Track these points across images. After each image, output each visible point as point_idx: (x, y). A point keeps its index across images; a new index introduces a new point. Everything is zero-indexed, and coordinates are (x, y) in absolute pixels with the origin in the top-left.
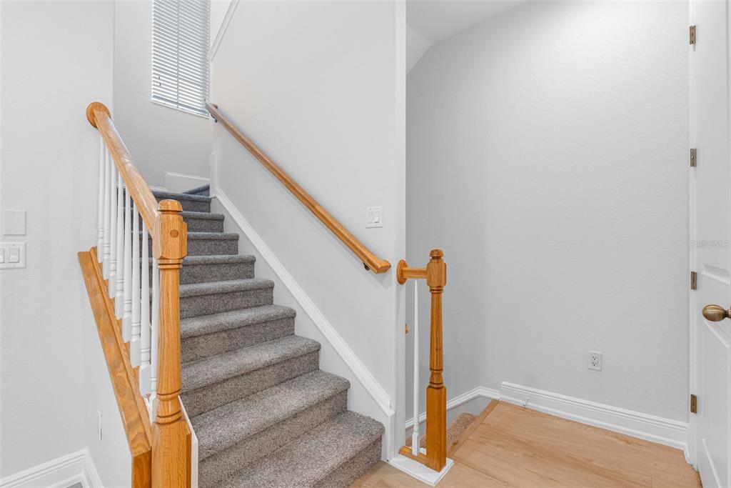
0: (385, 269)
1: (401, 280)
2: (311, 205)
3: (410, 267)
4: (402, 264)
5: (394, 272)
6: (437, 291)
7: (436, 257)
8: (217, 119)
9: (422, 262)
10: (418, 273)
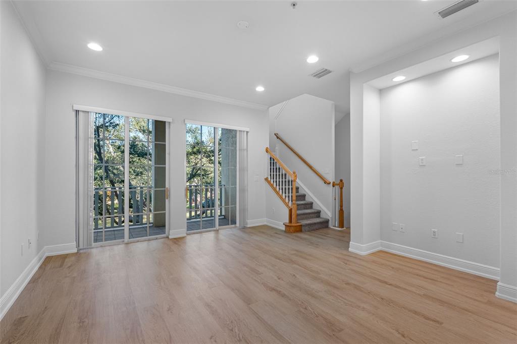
0: (329, 183)
1: (333, 186)
2: (311, 167)
3: (336, 183)
4: (334, 182)
5: (331, 184)
6: (341, 188)
7: (341, 181)
8: (278, 138)
9: (338, 182)
10: (337, 184)
